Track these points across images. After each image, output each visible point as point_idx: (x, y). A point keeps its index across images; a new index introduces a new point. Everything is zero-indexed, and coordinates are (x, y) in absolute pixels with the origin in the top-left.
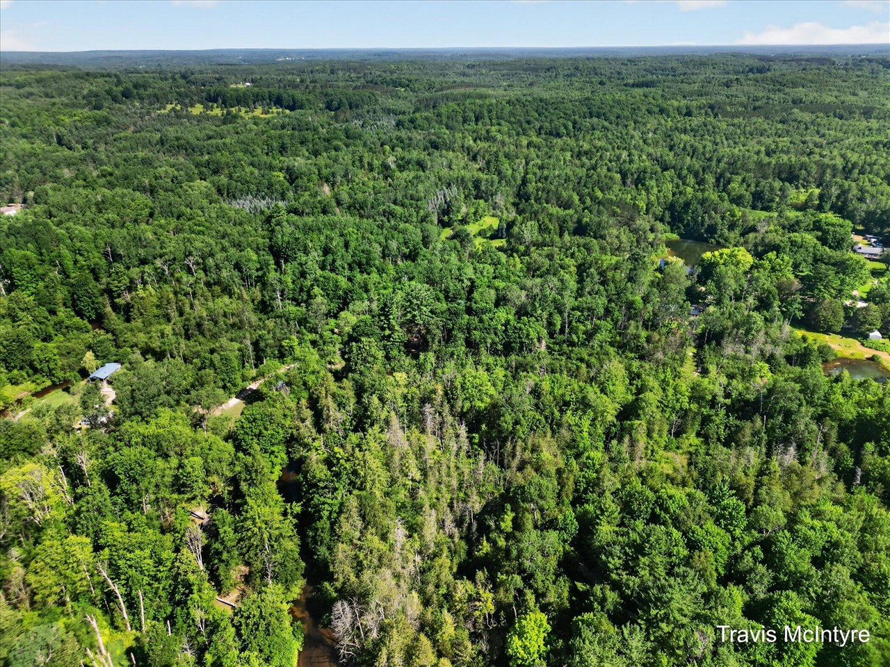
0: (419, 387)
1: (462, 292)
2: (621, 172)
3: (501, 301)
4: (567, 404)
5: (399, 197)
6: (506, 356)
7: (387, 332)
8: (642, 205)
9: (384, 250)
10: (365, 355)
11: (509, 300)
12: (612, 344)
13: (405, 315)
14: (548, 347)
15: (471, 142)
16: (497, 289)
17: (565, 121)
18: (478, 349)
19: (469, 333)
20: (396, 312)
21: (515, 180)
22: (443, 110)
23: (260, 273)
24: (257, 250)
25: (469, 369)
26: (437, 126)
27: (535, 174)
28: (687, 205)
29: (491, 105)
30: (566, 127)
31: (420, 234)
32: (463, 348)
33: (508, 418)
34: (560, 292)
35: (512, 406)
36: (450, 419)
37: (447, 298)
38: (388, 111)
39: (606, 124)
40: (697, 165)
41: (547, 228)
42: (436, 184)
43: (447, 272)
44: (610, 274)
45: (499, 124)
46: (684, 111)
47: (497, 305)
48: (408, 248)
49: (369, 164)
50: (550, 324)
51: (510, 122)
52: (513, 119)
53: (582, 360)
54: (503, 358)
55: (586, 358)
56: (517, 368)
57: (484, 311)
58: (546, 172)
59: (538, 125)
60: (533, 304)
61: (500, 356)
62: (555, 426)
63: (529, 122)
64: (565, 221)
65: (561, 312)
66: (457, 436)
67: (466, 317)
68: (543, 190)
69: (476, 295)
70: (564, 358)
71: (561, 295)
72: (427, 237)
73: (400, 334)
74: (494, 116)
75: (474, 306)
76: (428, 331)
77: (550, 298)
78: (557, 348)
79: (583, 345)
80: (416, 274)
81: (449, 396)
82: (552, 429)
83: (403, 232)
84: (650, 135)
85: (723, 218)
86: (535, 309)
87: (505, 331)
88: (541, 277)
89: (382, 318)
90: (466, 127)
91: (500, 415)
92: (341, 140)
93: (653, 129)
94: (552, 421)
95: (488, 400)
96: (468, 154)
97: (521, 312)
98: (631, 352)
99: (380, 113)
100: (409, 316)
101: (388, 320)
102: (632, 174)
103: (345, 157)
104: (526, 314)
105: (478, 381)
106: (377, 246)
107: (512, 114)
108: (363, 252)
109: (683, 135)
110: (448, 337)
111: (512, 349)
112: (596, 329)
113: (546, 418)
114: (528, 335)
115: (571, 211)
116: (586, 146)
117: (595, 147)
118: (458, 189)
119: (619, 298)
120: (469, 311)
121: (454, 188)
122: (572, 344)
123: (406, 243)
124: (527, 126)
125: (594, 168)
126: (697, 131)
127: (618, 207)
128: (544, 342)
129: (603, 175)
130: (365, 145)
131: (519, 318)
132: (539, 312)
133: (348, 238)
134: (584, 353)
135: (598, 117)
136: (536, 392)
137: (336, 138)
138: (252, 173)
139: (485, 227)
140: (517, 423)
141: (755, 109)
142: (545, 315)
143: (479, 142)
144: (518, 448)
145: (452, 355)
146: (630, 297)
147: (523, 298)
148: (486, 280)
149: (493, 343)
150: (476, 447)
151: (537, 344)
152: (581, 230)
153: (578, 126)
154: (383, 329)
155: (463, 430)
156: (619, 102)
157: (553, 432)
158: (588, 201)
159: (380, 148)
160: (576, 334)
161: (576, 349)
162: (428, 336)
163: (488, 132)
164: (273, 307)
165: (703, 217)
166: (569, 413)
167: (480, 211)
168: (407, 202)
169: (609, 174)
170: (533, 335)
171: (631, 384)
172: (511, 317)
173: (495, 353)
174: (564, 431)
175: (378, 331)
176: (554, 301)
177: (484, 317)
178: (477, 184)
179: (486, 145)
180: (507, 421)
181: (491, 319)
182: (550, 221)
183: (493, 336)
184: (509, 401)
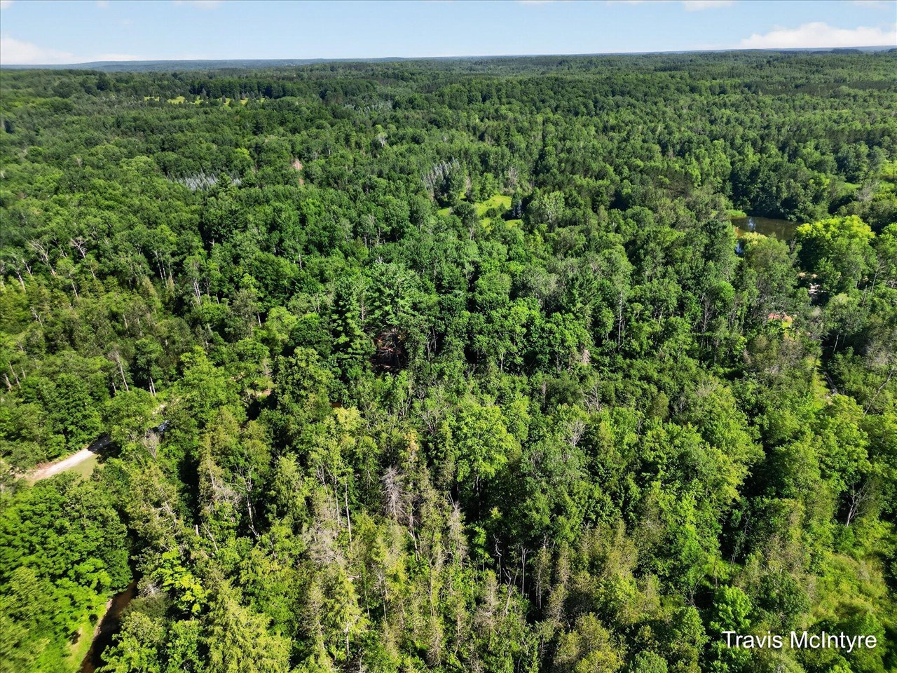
0: (377, 435)
1: (462, 280)
2: (659, 142)
3: (519, 290)
4: (650, 467)
5: (386, 169)
6: (529, 374)
7: (343, 339)
8: (696, 173)
9: (354, 227)
10: (297, 376)
11: (531, 289)
12: (690, 354)
13: (372, 312)
14: (593, 360)
15: (477, 120)
16: (513, 275)
17: (584, 100)
18: (485, 363)
19: (470, 338)
20: (356, 308)
21: (531, 154)
22: (447, 90)
23: (177, 259)
24: (180, 228)
25: (469, 400)
26: (438, 106)
27: (555, 146)
28: (754, 173)
29: (500, 84)
30: (586, 106)
31: (407, 208)
32: (459, 364)
33: (542, 501)
34: (608, 275)
35: (548, 474)
36: (432, 494)
37: (439, 288)
38: (386, 97)
39: (633, 101)
40: (752, 134)
41: (576, 202)
42: (434, 159)
43: (440, 253)
44: (679, 252)
45: (509, 103)
46: (718, 90)
47: (513, 296)
48: (390, 225)
49: (356, 143)
50: (597, 323)
51: (522, 101)
52: (525, 98)
53: (648, 379)
54: (525, 378)
55: (656, 375)
56: (548, 397)
57: (493, 305)
58: (568, 144)
59: (554, 103)
60: (570, 294)
61: (519, 374)
62: (633, 513)
63: (543, 101)
64: (598, 194)
65: (612, 306)
66: (445, 530)
67: (467, 314)
68: (567, 161)
69: (481, 282)
70: (620, 376)
71: (611, 280)
72: (417, 212)
73: (363, 342)
74: (504, 96)
75: (479, 298)
76: (408, 337)
77: (595, 284)
78: (607, 360)
79: (649, 354)
80: (394, 255)
81: (431, 453)
82: (625, 517)
83: (384, 205)
84: (685, 111)
85: (805, 187)
86: (573, 302)
87: (527, 336)
88: (578, 255)
89: (335, 317)
90: (471, 106)
91: (524, 493)
92: (326, 119)
93: (687, 105)
94: (626, 503)
95: (503, 460)
96: (475, 134)
97: (551, 306)
98: (723, 365)
99: (375, 98)
100: (378, 313)
101: (344, 320)
102: (673, 146)
103: (328, 135)
104: (559, 308)
105: (483, 424)
106: (345, 221)
107: (524, 93)
108: (324, 229)
109: (723, 110)
110: (439, 345)
111: (538, 363)
112: (669, 331)
113: (614, 496)
114: (563, 341)
115: (606, 182)
116: (612, 122)
117: (623, 122)
118: (461, 163)
119: (698, 284)
120: (472, 305)
121: (456, 164)
122: (630, 355)
123: (387, 220)
124: (541, 104)
125: (626, 140)
126: (739, 106)
127: (666, 176)
128: (586, 351)
129: (638, 146)
130: (354, 124)
131: (548, 315)
132: (579, 305)
133: (305, 211)
134: (651, 368)
135: (622, 94)
136: (589, 442)
137: (320, 118)
138: (208, 149)
139: (495, 206)
140: (559, 509)
141: (797, 87)
142: (588, 309)
143: (486, 120)
144: (563, 563)
145: (441, 374)
146: (715, 283)
147: (554, 286)
148: (497, 263)
149: (509, 354)
150: (480, 551)
151: (577, 356)
152: (620, 202)
153: (599, 105)
154: (336, 334)
155: (456, 519)
156: (644, 81)
157: (630, 526)
158: (626, 171)
159: (371, 128)
160: (637, 338)
161: (638, 363)
162: (407, 345)
163: (497, 111)
164: (190, 306)
165: (778, 187)
166: (657, 484)
167: (488, 187)
168: (396, 176)
169: (646, 145)
170: (571, 340)
171: (752, 424)
172: (536, 313)
173: (511, 369)
174: (649, 525)
175: (330, 337)
176: (602, 288)
177: (493, 313)
178: (484, 158)
179: (495, 123)
180: (539, 507)
181: (505, 317)
182: (579, 193)
183: (509, 343)
184: (541, 465)
